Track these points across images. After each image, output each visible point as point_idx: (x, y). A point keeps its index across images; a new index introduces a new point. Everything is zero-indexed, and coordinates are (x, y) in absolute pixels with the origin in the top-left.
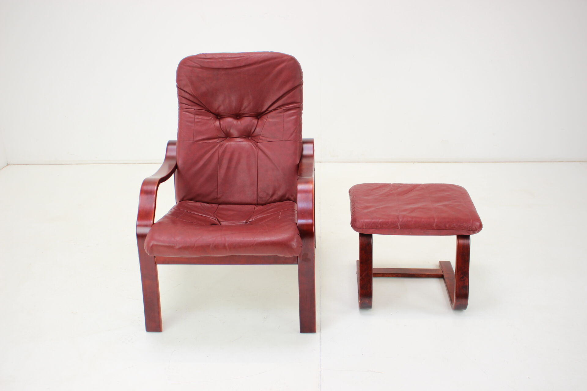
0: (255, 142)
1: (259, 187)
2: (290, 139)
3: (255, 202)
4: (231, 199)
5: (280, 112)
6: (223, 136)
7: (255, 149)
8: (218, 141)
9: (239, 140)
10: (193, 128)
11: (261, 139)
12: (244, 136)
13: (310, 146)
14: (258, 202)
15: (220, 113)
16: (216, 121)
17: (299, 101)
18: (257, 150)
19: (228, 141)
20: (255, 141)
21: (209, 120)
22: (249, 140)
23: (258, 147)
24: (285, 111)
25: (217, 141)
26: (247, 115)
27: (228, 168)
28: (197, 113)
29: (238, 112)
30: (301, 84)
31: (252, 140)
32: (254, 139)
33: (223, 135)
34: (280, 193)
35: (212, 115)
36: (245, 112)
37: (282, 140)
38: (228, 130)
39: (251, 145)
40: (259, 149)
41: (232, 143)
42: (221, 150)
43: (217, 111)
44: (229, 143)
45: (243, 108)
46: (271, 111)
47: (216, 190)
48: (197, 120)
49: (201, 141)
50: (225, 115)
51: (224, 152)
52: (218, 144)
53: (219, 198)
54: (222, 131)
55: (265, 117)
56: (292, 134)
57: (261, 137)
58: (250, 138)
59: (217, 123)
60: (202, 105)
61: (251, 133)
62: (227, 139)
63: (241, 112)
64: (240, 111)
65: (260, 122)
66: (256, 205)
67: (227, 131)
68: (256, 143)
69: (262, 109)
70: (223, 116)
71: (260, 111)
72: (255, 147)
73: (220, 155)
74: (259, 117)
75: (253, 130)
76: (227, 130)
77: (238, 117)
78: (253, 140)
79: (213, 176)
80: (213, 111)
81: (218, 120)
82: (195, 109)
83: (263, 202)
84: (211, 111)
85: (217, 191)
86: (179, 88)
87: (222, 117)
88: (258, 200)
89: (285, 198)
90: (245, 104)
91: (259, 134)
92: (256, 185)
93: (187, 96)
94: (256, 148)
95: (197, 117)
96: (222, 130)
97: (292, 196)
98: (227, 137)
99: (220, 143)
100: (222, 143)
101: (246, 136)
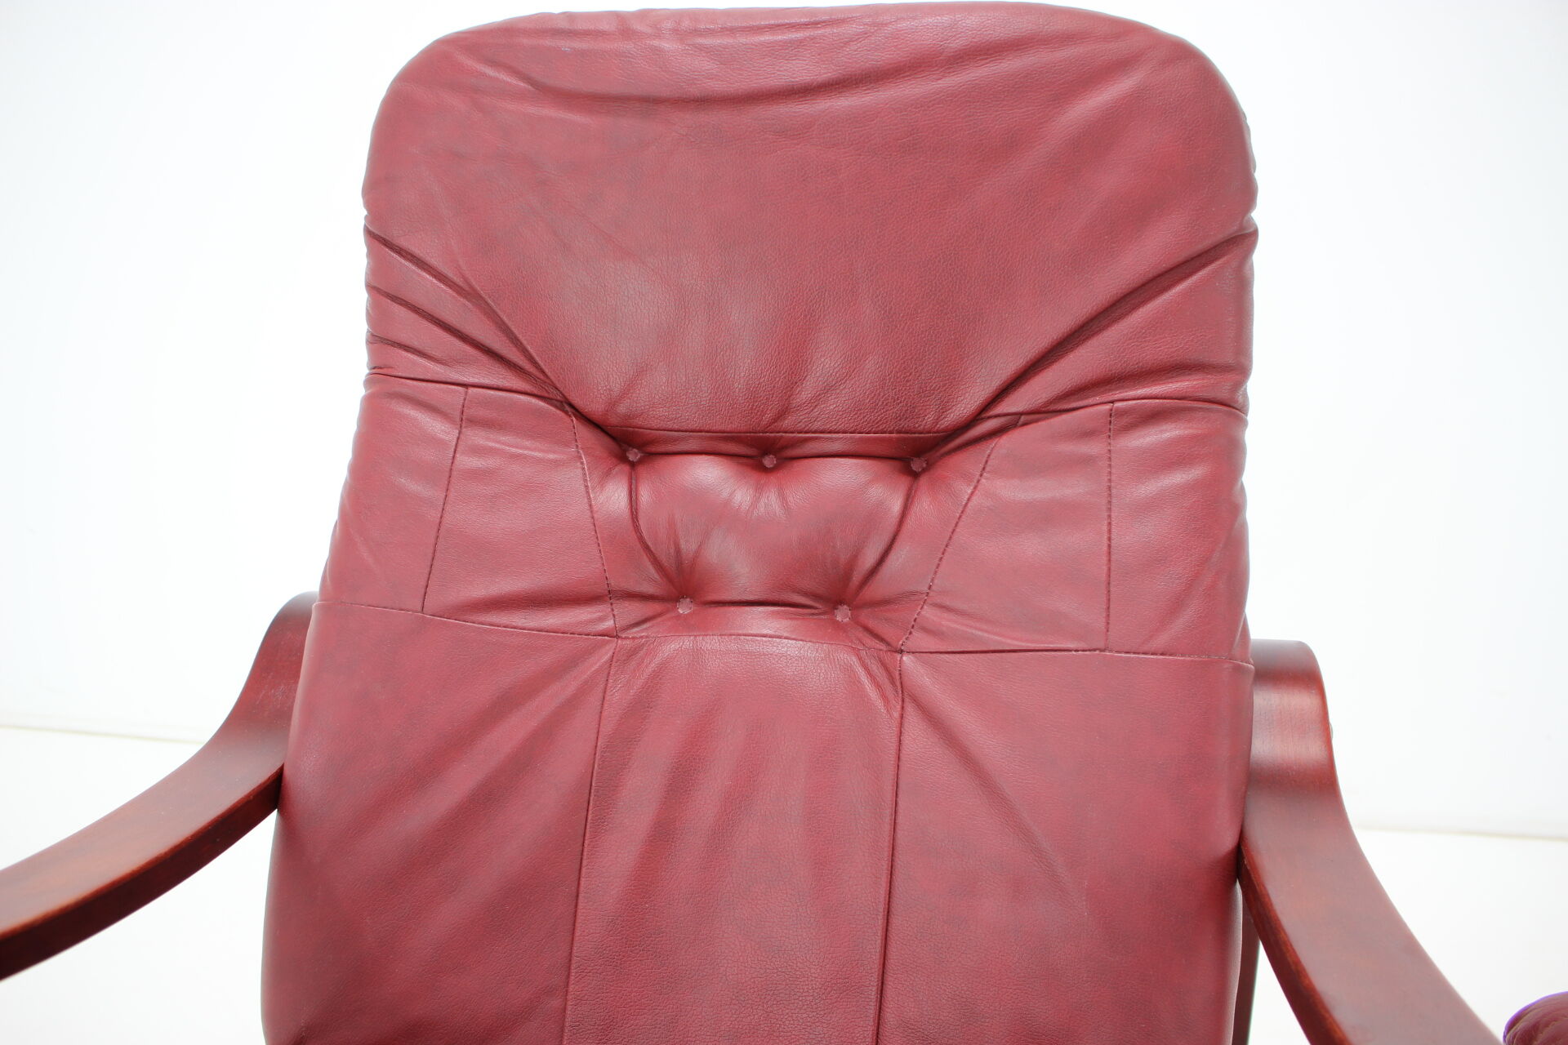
0: (883, 647)
1: (890, 1016)
2: (1162, 640)
5: (1087, 434)
6: (648, 588)
7: (879, 703)
8: (609, 624)
9: (761, 621)
10: (434, 515)
11: (926, 630)
12: (806, 594)
13: (1298, 700)
15: (639, 422)
16: (607, 475)
17: (1228, 358)
18: (896, 715)
19: (686, 626)
20: (882, 640)
21: (556, 464)
22: (838, 626)
23: (901, 689)
24: (1125, 420)
25: (601, 619)
26: (836, 447)
27: (663, 835)
28: (481, 412)
29: (768, 417)
30: (1243, 240)
31: (861, 634)
32: (871, 624)
33: (648, 581)
35: (584, 432)
36: (816, 426)
37: (1101, 645)
38: (688, 546)
39: (848, 670)
40: (907, 700)
41: (711, 643)
42: (619, 695)
43: (622, 409)
44: (686, 642)
45: (806, 392)
46: (1014, 422)
47: (555, 1003)
48: (474, 462)
49: (483, 618)
50: (675, 440)
51: (640, 707)
52: (596, 647)
54: (647, 548)
55: (969, 461)
56: (1176, 605)
57: (929, 613)
58: (842, 615)
59: (614, 497)
60: (519, 359)
61: (856, 578)
62: (675, 608)
63: (787, 423)
64: (782, 414)
65: (925, 506)
67: (678, 551)
68: (888, 658)
69: (943, 409)
70: (662, 449)
71: (929, 420)
72: (878, 686)
73: (607, 728)
74: (916, 465)
75: (869, 558)
76: (683, 545)
77: (769, 461)
78: (867, 629)
80: (594, 405)
81: (626, 468)
82: (465, 385)
84: (577, 401)
85: (565, 1009)
86: (379, 239)
87: (653, 449)
90: (825, 362)
91: (912, 588)
92: (873, 993)
94: (884, 697)
95: (478, 437)
96: (641, 539)
98: (674, 598)
99: (618, 637)
100: (633, 638)
101: (816, 596)
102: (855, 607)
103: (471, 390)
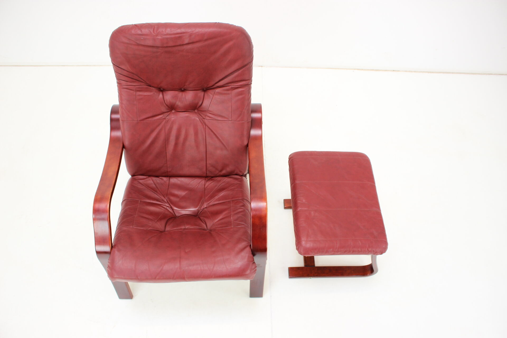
1: (207, 163)
2: (238, 120)
3: (205, 175)
4: (181, 173)
5: (228, 90)
6: (167, 110)
7: (202, 126)
9: (185, 114)
10: (136, 106)
11: (208, 116)
14: (207, 175)
16: (159, 94)
17: (247, 79)
20: (202, 117)
22: (195, 112)
23: (205, 124)
24: (233, 89)
25: (163, 117)
26: (191, 90)
27: (176, 144)
28: (139, 89)
31: (199, 115)
32: (201, 114)
34: (229, 169)
36: (189, 87)
37: (230, 120)
38: (173, 103)
39: (197, 120)
40: (206, 126)
42: (167, 127)
43: (160, 86)
44: (175, 118)
45: (187, 84)
46: (218, 87)
48: (139, 97)
49: (146, 120)
50: (168, 89)
51: (170, 129)
52: (163, 121)
53: (170, 172)
56: (240, 115)
57: (208, 113)
59: (160, 96)
60: (142, 81)
62: (172, 112)
64: (184, 85)
65: (207, 96)
66: (206, 177)
67: (171, 104)
68: (202, 119)
69: (208, 85)
71: (206, 86)
74: (205, 91)
75: (200, 103)
77: (183, 90)
79: (162, 153)
81: (161, 93)
82: (135, 86)
83: (212, 175)
85: (167, 165)
87: (165, 90)
88: (208, 173)
89: (234, 173)
90: (190, 79)
91: (206, 109)
92: (205, 160)
93: (125, 73)
95: (138, 93)
96: (166, 103)
97: (240, 172)
98: (171, 110)
99: (165, 119)
100: (168, 118)
101: (192, 110)
102: (198, 110)
103: (136, 86)
